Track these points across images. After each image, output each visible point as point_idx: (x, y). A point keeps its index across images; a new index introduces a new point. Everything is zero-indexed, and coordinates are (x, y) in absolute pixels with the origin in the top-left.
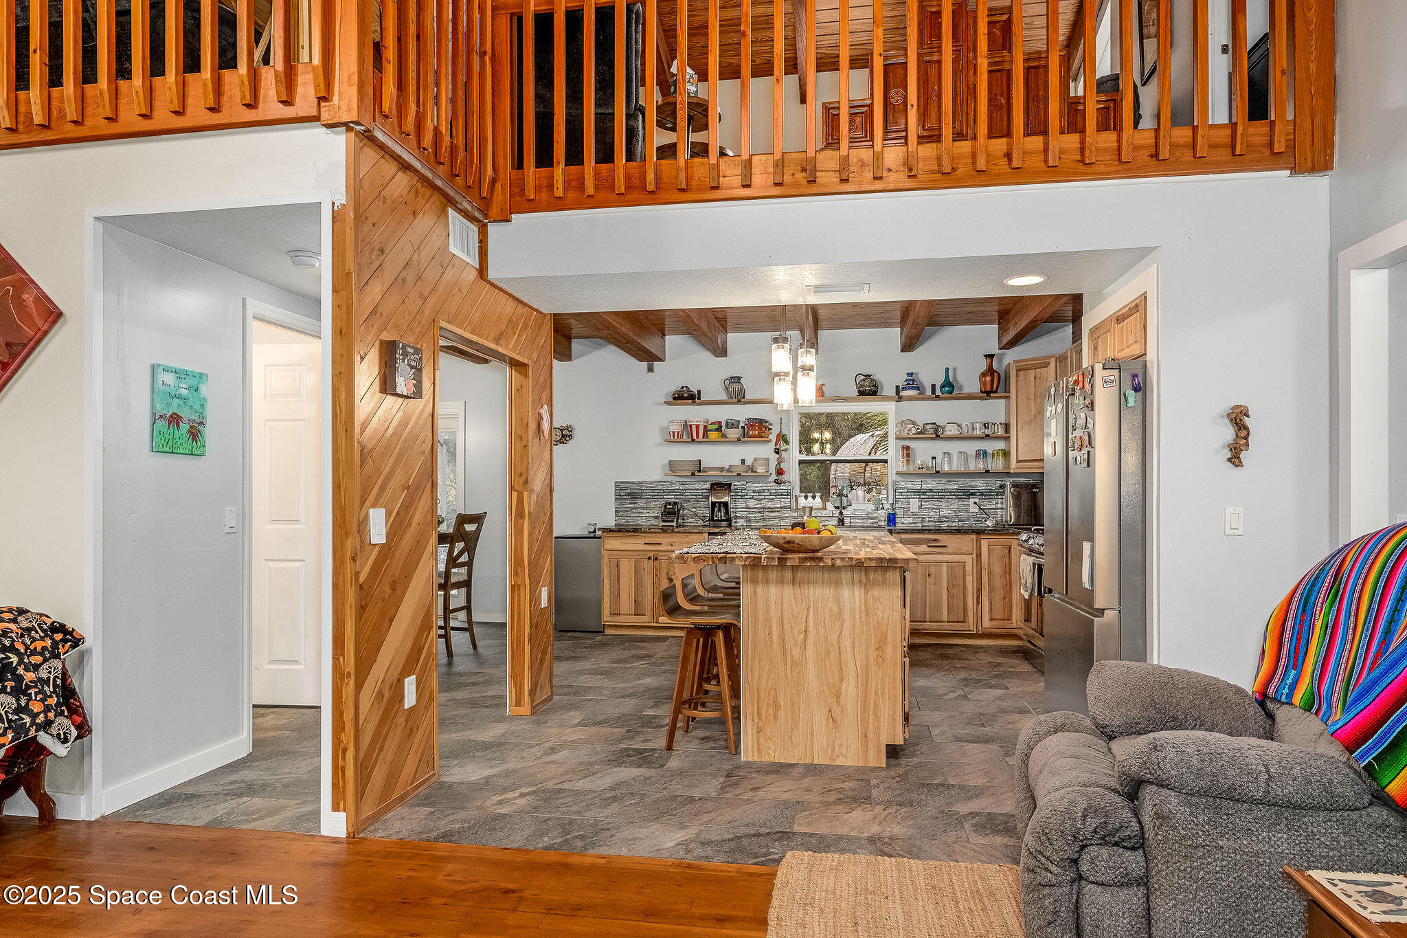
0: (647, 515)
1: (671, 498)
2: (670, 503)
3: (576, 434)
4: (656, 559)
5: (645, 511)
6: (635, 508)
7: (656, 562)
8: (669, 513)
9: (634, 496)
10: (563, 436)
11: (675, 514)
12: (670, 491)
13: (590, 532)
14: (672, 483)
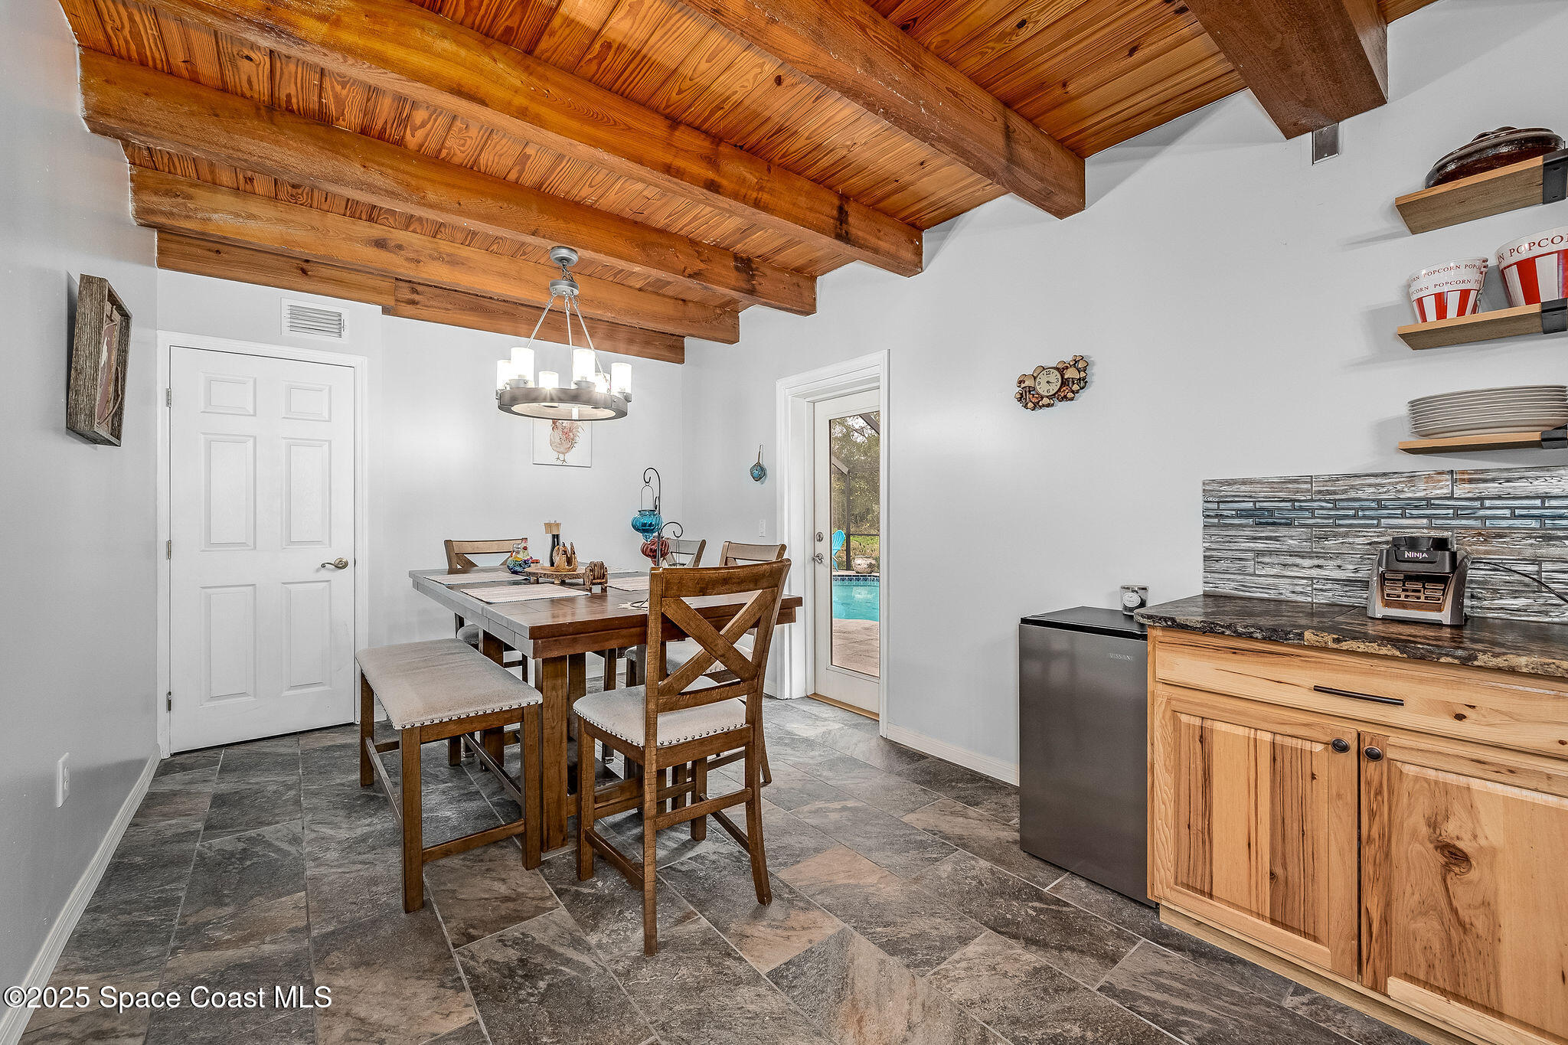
0: (1314, 573)
1: (1417, 527)
2: (1413, 543)
3: (1096, 375)
4: (1375, 757)
5: (1307, 563)
6: (1270, 553)
7: (1371, 769)
8: (1409, 578)
9: (1262, 517)
10: (1065, 382)
11: (1442, 580)
12: (1415, 504)
13: (1126, 608)
14: (1412, 478)
